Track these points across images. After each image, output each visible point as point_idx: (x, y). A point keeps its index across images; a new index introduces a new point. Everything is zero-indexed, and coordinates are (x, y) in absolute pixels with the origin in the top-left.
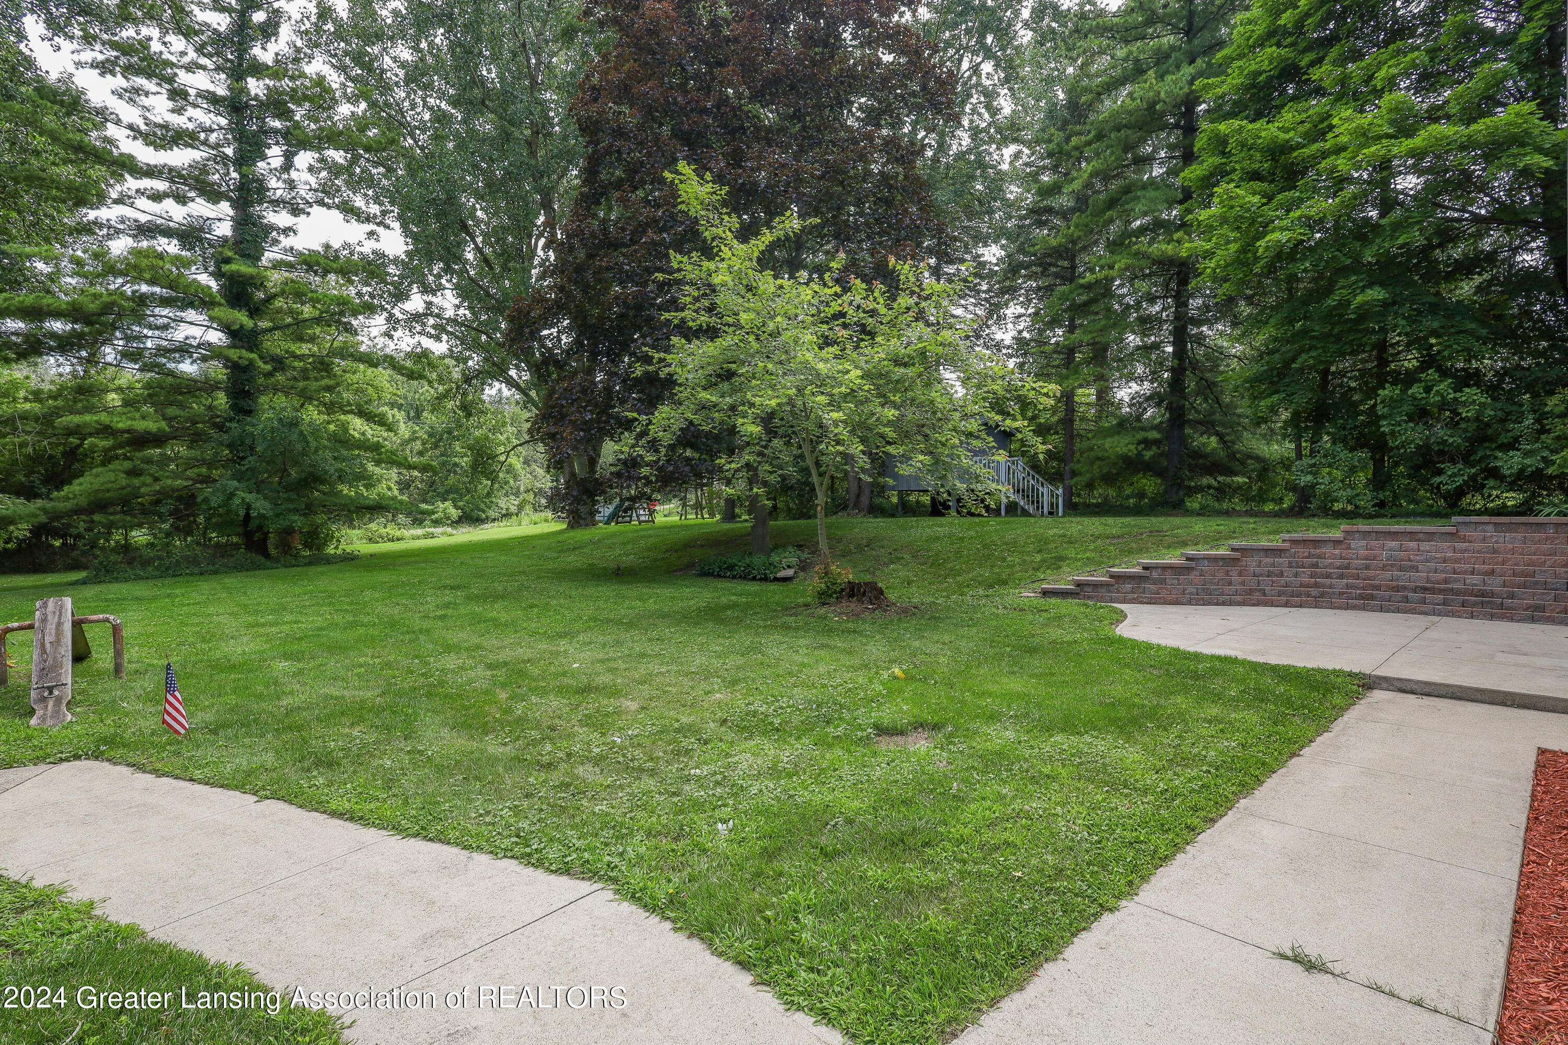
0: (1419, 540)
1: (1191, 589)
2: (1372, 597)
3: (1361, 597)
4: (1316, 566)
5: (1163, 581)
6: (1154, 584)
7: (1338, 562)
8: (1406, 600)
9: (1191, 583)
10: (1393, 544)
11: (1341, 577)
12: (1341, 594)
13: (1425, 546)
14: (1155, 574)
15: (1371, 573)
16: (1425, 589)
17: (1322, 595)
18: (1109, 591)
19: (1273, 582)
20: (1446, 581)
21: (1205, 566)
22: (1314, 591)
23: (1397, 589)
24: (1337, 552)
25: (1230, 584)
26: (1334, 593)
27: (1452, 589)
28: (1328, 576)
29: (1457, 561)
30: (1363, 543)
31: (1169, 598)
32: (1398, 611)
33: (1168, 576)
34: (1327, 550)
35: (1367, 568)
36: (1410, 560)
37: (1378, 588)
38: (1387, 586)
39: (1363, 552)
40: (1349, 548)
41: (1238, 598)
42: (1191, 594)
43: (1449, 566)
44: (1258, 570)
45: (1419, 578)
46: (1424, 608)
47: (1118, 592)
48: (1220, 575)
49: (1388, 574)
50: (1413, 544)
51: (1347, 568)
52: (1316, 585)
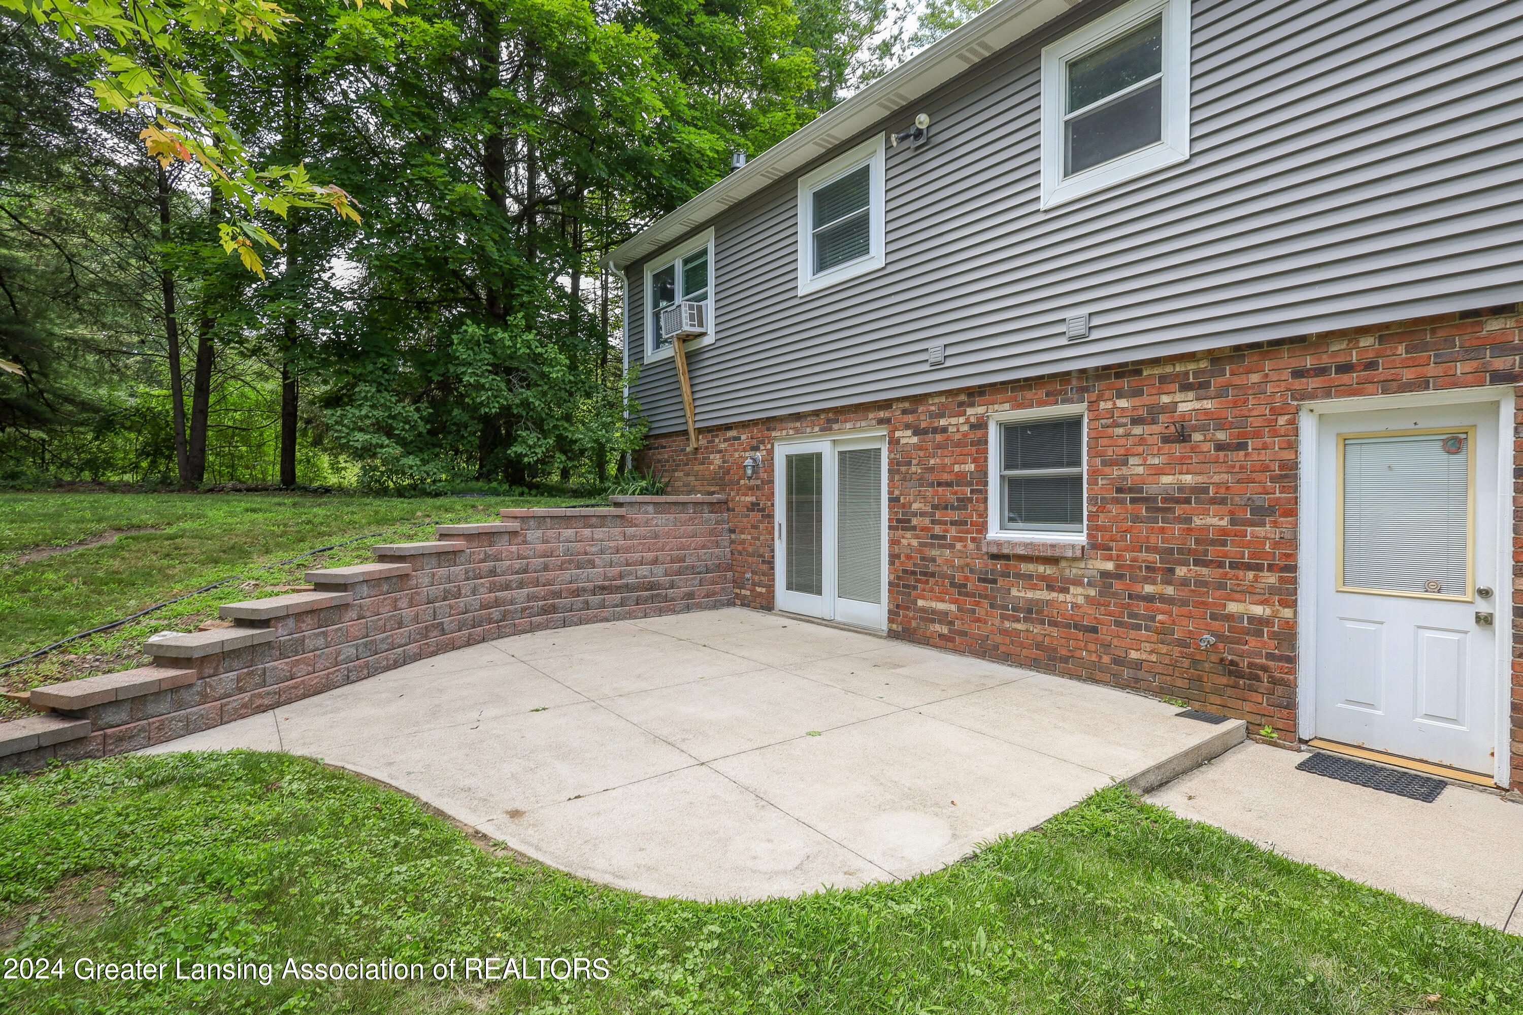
0: (591, 526)
1: (349, 650)
2: (554, 609)
3: (544, 611)
4: (493, 573)
5: (298, 646)
6: (282, 656)
7: (518, 564)
8: (587, 606)
9: (347, 638)
10: (569, 533)
11: (521, 585)
12: (524, 610)
13: (599, 533)
14: (280, 633)
15: (550, 575)
16: (603, 588)
17: (504, 617)
18: (180, 705)
19: (451, 607)
20: (621, 577)
21: (365, 599)
22: (495, 613)
23: (577, 593)
24: (514, 548)
25: (400, 625)
26: (516, 611)
27: (627, 585)
28: (507, 587)
29: (628, 550)
30: (539, 533)
31: (314, 680)
32: (581, 622)
33: (310, 633)
34: (503, 546)
35: (546, 568)
36: (586, 554)
37: (558, 594)
38: (568, 590)
39: (541, 547)
40: (525, 542)
41: (413, 648)
42: (349, 660)
43: (622, 557)
44: (434, 591)
45: (595, 575)
46: (607, 612)
47: (204, 698)
48: (386, 611)
49: (566, 575)
50: (587, 532)
51: (525, 571)
52: (497, 603)
